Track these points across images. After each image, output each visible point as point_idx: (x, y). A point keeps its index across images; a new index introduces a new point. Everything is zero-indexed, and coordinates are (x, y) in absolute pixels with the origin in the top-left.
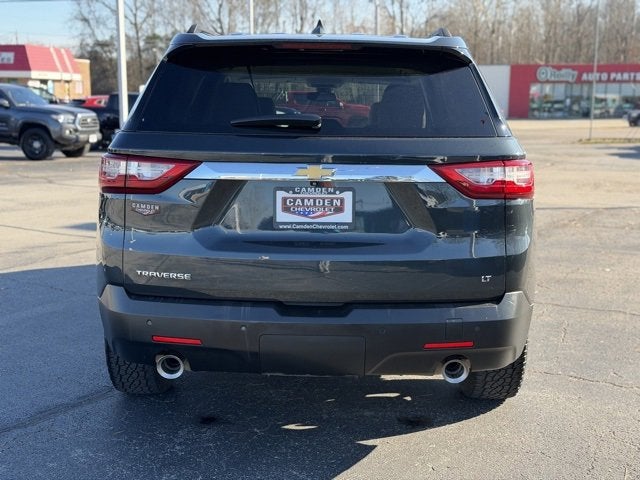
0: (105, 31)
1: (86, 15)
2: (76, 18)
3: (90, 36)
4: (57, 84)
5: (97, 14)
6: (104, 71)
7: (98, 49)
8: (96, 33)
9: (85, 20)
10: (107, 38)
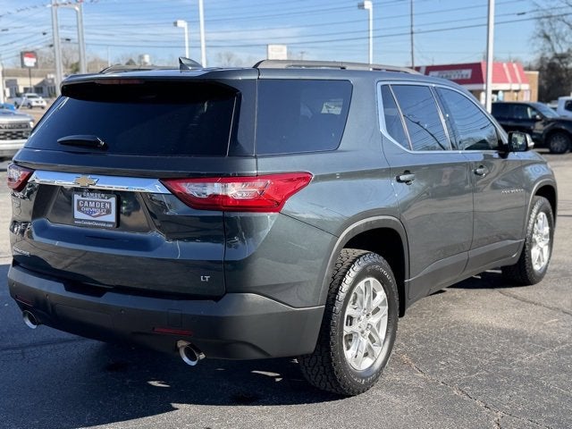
0: (563, 45)
1: (548, 33)
2: (539, 36)
3: (549, 51)
4: (506, 93)
5: (557, 31)
6: (559, 79)
7: (556, 61)
8: (555, 47)
9: (547, 37)
10: (565, 51)
